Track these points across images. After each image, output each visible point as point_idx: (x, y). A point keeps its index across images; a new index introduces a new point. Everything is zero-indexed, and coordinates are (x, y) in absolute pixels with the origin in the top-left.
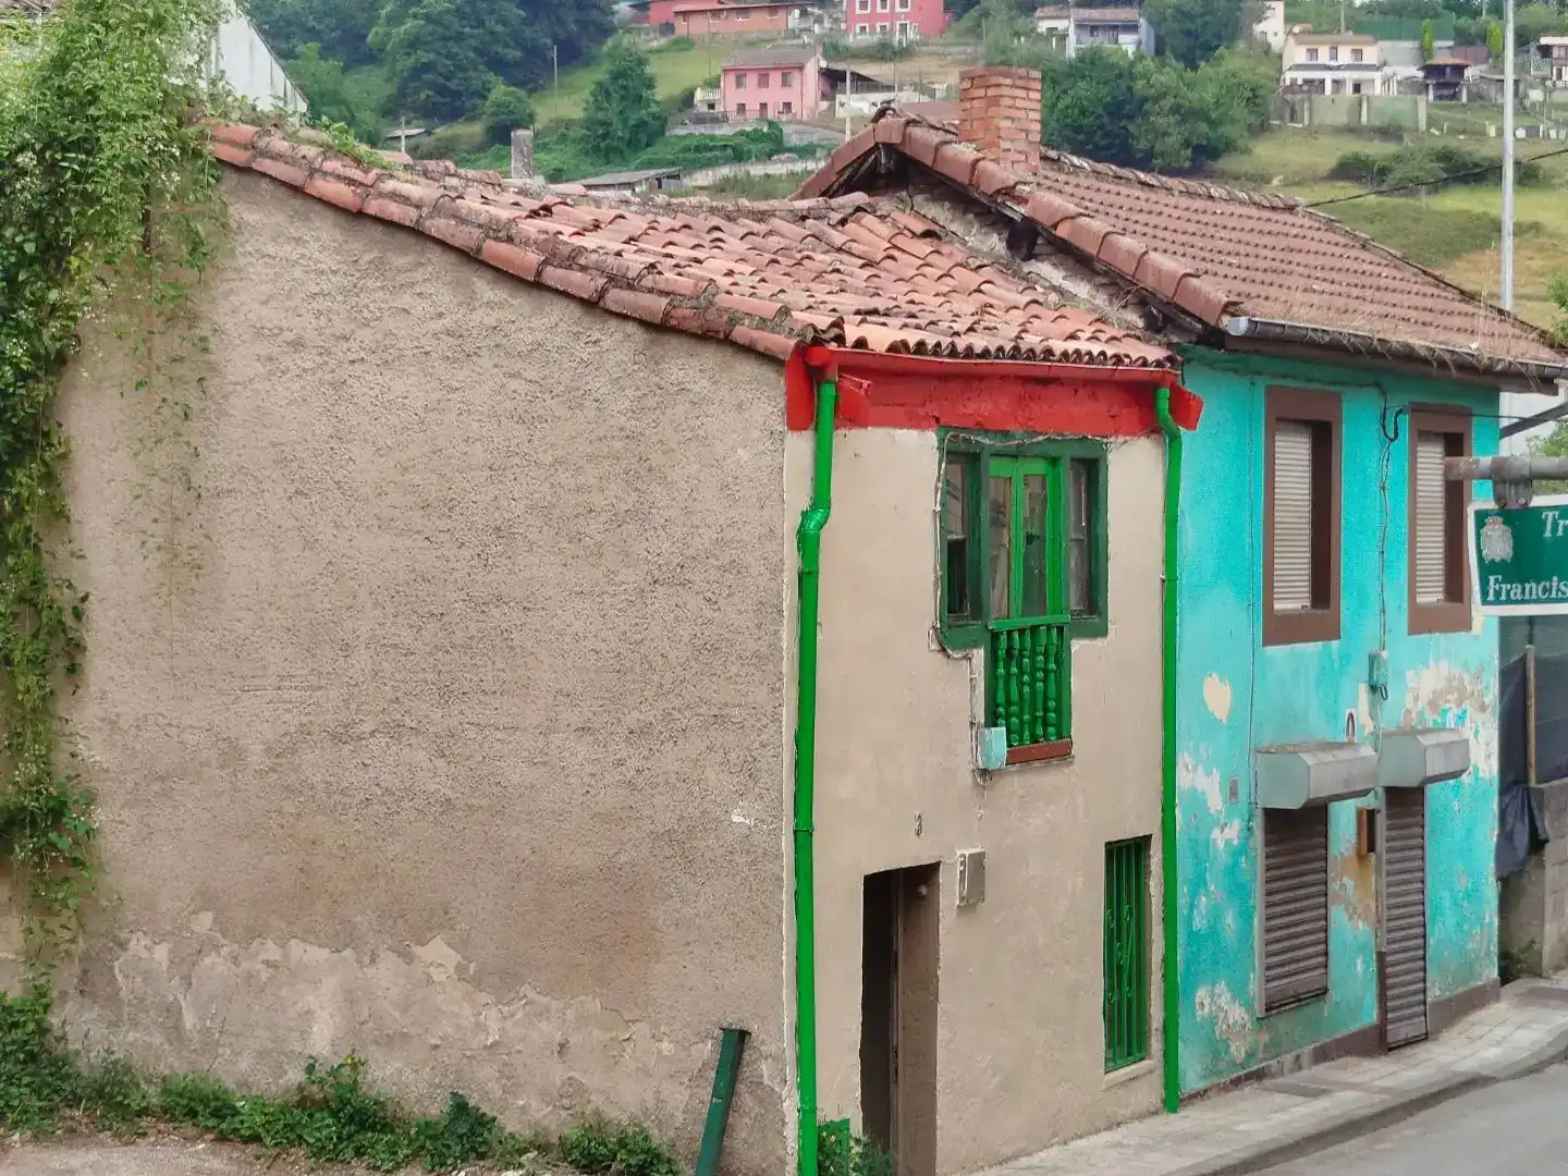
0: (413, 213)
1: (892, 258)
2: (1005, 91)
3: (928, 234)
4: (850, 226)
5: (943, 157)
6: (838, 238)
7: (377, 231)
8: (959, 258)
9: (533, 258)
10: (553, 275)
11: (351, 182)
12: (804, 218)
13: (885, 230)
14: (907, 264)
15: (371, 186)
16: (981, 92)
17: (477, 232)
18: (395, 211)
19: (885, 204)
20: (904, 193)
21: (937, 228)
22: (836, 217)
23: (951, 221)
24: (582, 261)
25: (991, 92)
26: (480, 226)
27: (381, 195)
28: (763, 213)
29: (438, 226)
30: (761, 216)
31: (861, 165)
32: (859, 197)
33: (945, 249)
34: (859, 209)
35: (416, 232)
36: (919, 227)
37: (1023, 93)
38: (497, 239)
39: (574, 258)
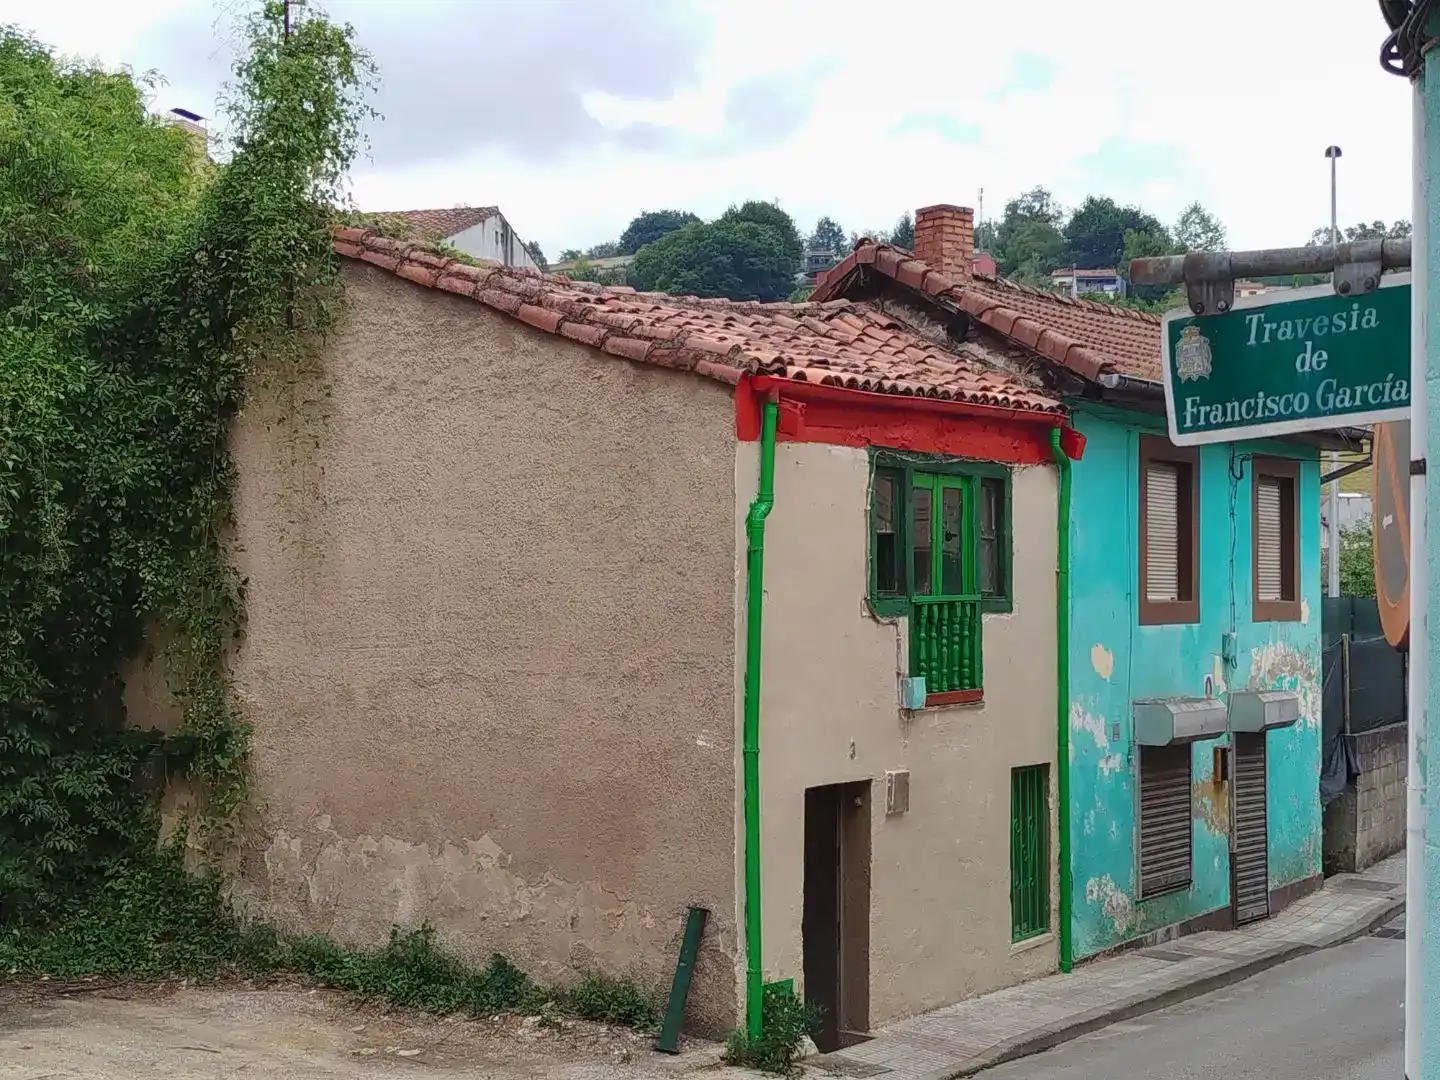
0: (471, 286)
1: (862, 341)
2: (946, 221)
3: (889, 327)
4: (836, 321)
5: (903, 269)
6: (823, 327)
7: (446, 301)
8: (912, 340)
9: (557, 315)
10: (569, 328)
11: (428, 266)
12: (800, 315)
13: (860, 323)
14: (871, 345)
15: (443, 268)
16: (930, 224)
17: (515, 298)
18: (458, 285)
19: (862, 307)
20: (877, 300)
21: (899, 323)
22: (826, 314)
23: (910, 318)
24: (591, 317)
25: (937, 222)
26: (518, 294)
27: (449, 275)
28: (770, 311)
29: (490, 295)
30: (768, 313)
31: (848, 280)
32: (843, 302)
33: (903, 336)
34: (843, 310)
35: (473, 302)
36: (885, 322)
37: (960, 223)
38: (531, 304)
39: (585, 316)
